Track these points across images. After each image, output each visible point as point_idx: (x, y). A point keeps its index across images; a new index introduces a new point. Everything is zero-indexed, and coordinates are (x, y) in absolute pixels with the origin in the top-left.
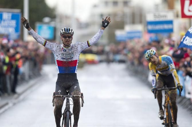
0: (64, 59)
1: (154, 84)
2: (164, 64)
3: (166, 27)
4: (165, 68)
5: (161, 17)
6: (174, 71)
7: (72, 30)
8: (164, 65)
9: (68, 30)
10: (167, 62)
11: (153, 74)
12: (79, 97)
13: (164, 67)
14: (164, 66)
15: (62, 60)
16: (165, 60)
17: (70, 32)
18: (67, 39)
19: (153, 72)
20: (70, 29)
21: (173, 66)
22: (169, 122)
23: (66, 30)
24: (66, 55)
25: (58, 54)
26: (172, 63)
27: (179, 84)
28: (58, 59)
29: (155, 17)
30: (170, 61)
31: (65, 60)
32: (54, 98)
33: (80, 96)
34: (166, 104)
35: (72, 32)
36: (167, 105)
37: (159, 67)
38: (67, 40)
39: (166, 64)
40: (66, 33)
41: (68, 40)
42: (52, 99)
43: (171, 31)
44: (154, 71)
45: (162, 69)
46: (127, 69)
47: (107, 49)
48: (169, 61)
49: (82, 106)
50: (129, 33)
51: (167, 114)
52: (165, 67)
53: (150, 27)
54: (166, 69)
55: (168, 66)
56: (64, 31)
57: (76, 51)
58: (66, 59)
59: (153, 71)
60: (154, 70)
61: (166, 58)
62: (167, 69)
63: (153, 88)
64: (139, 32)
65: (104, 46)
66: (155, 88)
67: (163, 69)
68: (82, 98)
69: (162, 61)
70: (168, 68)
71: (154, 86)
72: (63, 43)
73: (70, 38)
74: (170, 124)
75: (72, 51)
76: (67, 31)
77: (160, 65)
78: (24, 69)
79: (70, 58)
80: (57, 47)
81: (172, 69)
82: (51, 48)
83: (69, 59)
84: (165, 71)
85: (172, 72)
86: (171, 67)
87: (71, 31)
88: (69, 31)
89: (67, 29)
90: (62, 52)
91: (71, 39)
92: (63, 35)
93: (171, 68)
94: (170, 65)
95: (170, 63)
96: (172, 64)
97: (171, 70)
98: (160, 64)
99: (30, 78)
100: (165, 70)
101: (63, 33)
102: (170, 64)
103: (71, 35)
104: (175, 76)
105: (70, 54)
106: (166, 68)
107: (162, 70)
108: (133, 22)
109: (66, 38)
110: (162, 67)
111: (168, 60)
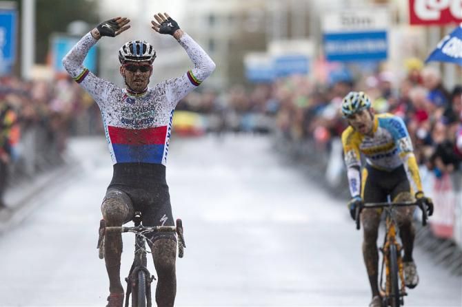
0: (128, 122)
1: (355, 189)
2: (385, 137)
3: (370, 46)
4: (385, 149)
5: (358, 22)
6: (409, 158)
7: (151, 48)
8: (383, 140)
9: (141, 49)
10: (390, 131)
11: (352, 162)
12: (170, 230)
13: (381, 146)
14: (382, 143)
15: (121, 125)
16: (388, 125)
17: (147, 54)
18: (138, 73)
19: (354, 158)
20: (145, 46)
21: (406, 143)
22: (393, 293)
23: (135, 49)
24: (134, 113)
25: (111, 111)
26: (404, 135)
27: (420, 192)
28: (111, 125)
29: (344, 23)
30: (401, 130)
31: (130, 127)
32: (103, 234)
33: (174, 227)
34: (387, 244)
35: (153, 53)
36: (389, 248)
37: (367, 145)
38: (138, 76)
39: (389, 136)
40: (136, 58)
41: (141, 78)
42: (98, 239)
43: (382, 56)
44: (355, 155)
45: (374, 151)
46: (275, 149)
47: (224, 100)
48: (397, 130)
49: (181, 256)
50: (281, 61)
51: (388, 273)
52: (386, 145)
53: (332, 47)
54: (388, 152)
55: (393, 144)
56: (129, 54)
57: (161, 103)
58: (134, 122)
59: (352, 153)
60: (355, 152)
61: (388, 121)
62: (391, 151)
63: (354, 200)
64: (304, 59)
65: (216, 93)
66: (357, 201)
67: (379, 150)
68: (179, 234)
69: (380, 129)
70: (394, 149)
71: (357, 196)
72: (127, 84)
73: (146, 71)
74: (394, 299)
75: (150, 101)
76: (138, 53)
77: (372, 140)
78: (24, 147)
79: (145, 120)
80: (113, 90)
81: (403, 152)
82: (96, 91)
83: (142, 122)
84: (383, 156)
85: (404, 160)
86: (401, 145)
87: (150, 53)
88: (144, 52)
89: (138, 46)
90: (125, 104)
91: (148, 73)
92: (126, 61)
93: (401, 148)
94: (398, 141)
95: (400, 136)
96: (404, 139)
97: (402, 155)
98: (372, 136)
99: (38, 169)
100: (383, 153)
101: (127, 57)
102: (399, 138)
103: (149, 62)
104: (410, 170)
105: (144, 109)
106: (388, 150)
107: (376, 154)
108: (289, 34)
109: (136, 71)
110: (378, 145)
111: (397, 127)
